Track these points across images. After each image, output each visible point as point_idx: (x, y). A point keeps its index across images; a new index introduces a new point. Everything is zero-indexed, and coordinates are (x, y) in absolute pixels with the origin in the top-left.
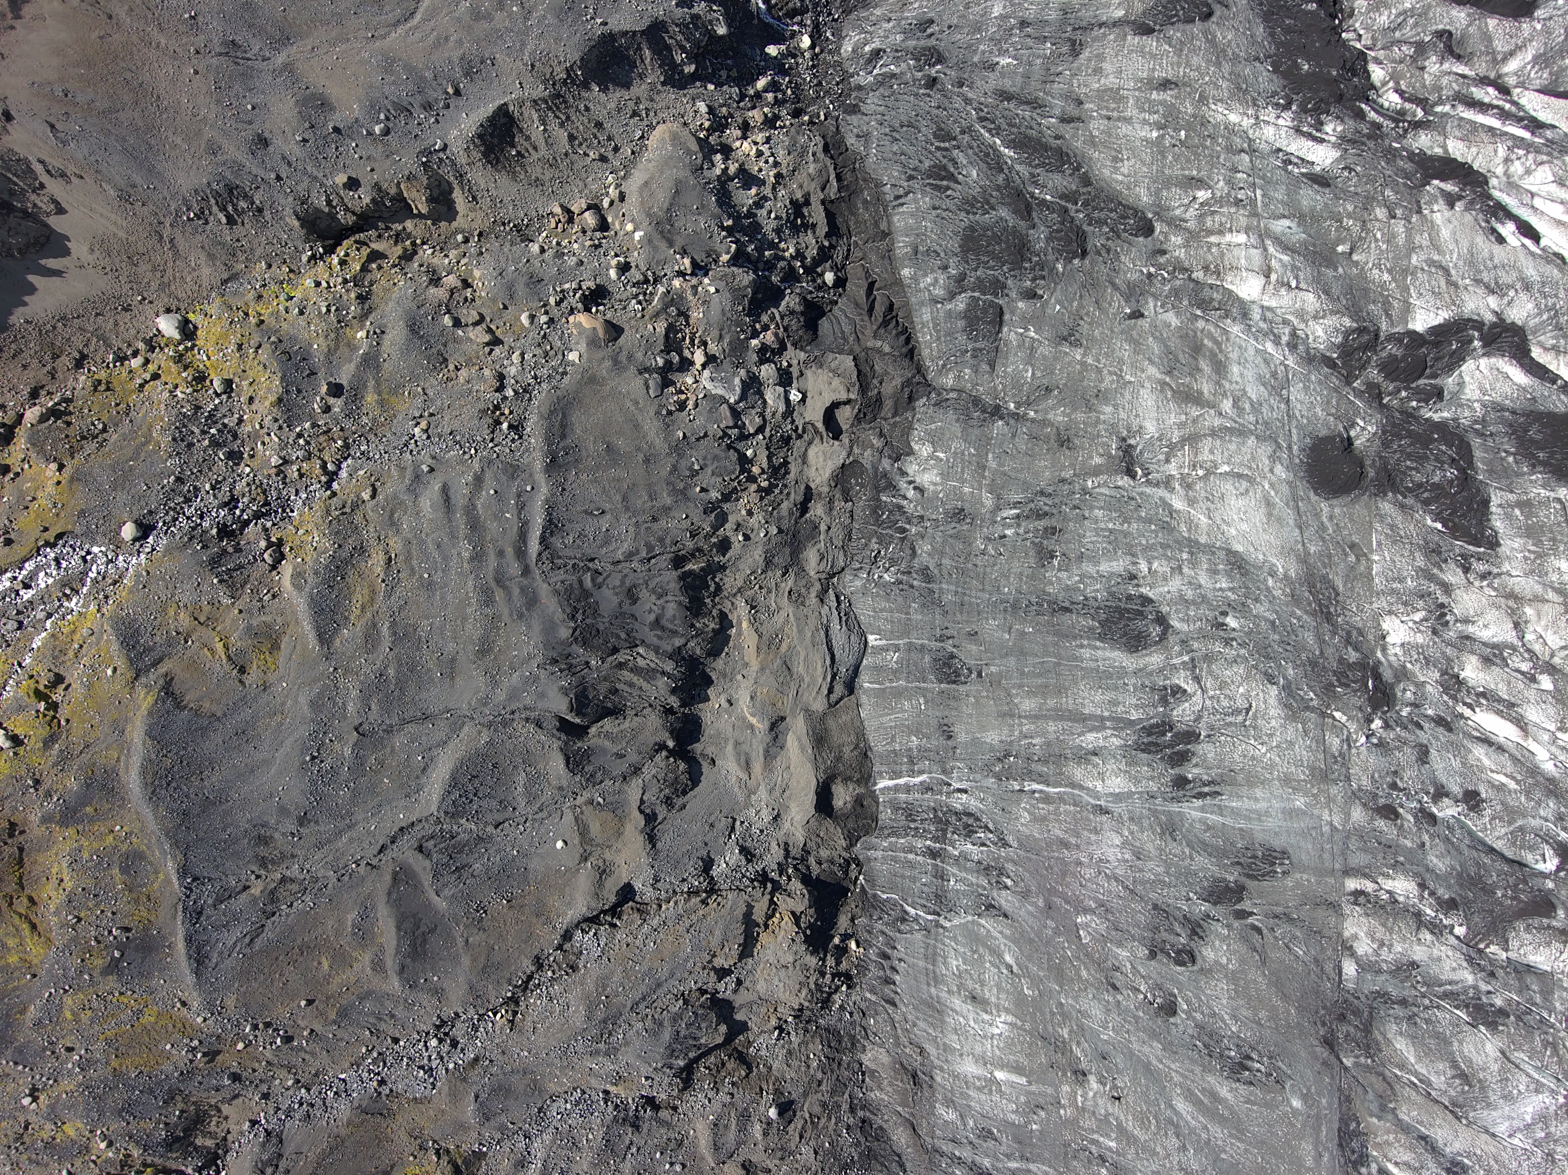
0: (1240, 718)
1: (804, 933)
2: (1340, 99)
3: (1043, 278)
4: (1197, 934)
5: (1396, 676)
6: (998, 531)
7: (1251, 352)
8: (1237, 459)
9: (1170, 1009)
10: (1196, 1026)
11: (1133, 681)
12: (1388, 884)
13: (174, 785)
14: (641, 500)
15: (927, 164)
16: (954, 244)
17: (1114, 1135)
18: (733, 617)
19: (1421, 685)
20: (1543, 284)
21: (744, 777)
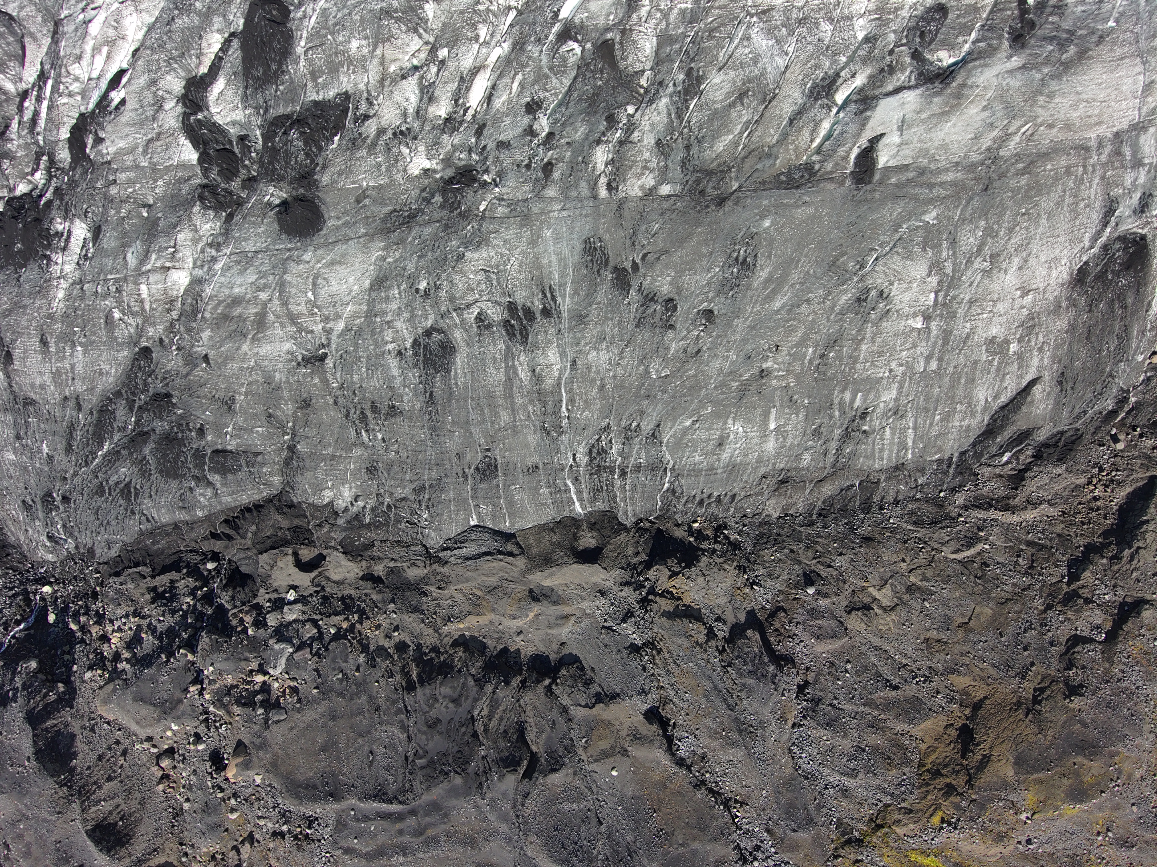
0: (493, 276)
1: (684, 568)
2: (38, 220)
3: (187, 424)
4: (653, 298)
5: (450, 166)
6: (379, 444)
7: (223, 279)
8: (302, 287)
9: (709, 314)
10: (718, 296)
11: (476, 348)
12: (600, 167)
14: (363, 721)
15: (121, 501)
16: (174, 484)
17: (804, 350)
18: (456, 635)
19: (455, 148)
20: (150, 71)
21: (573, 619)
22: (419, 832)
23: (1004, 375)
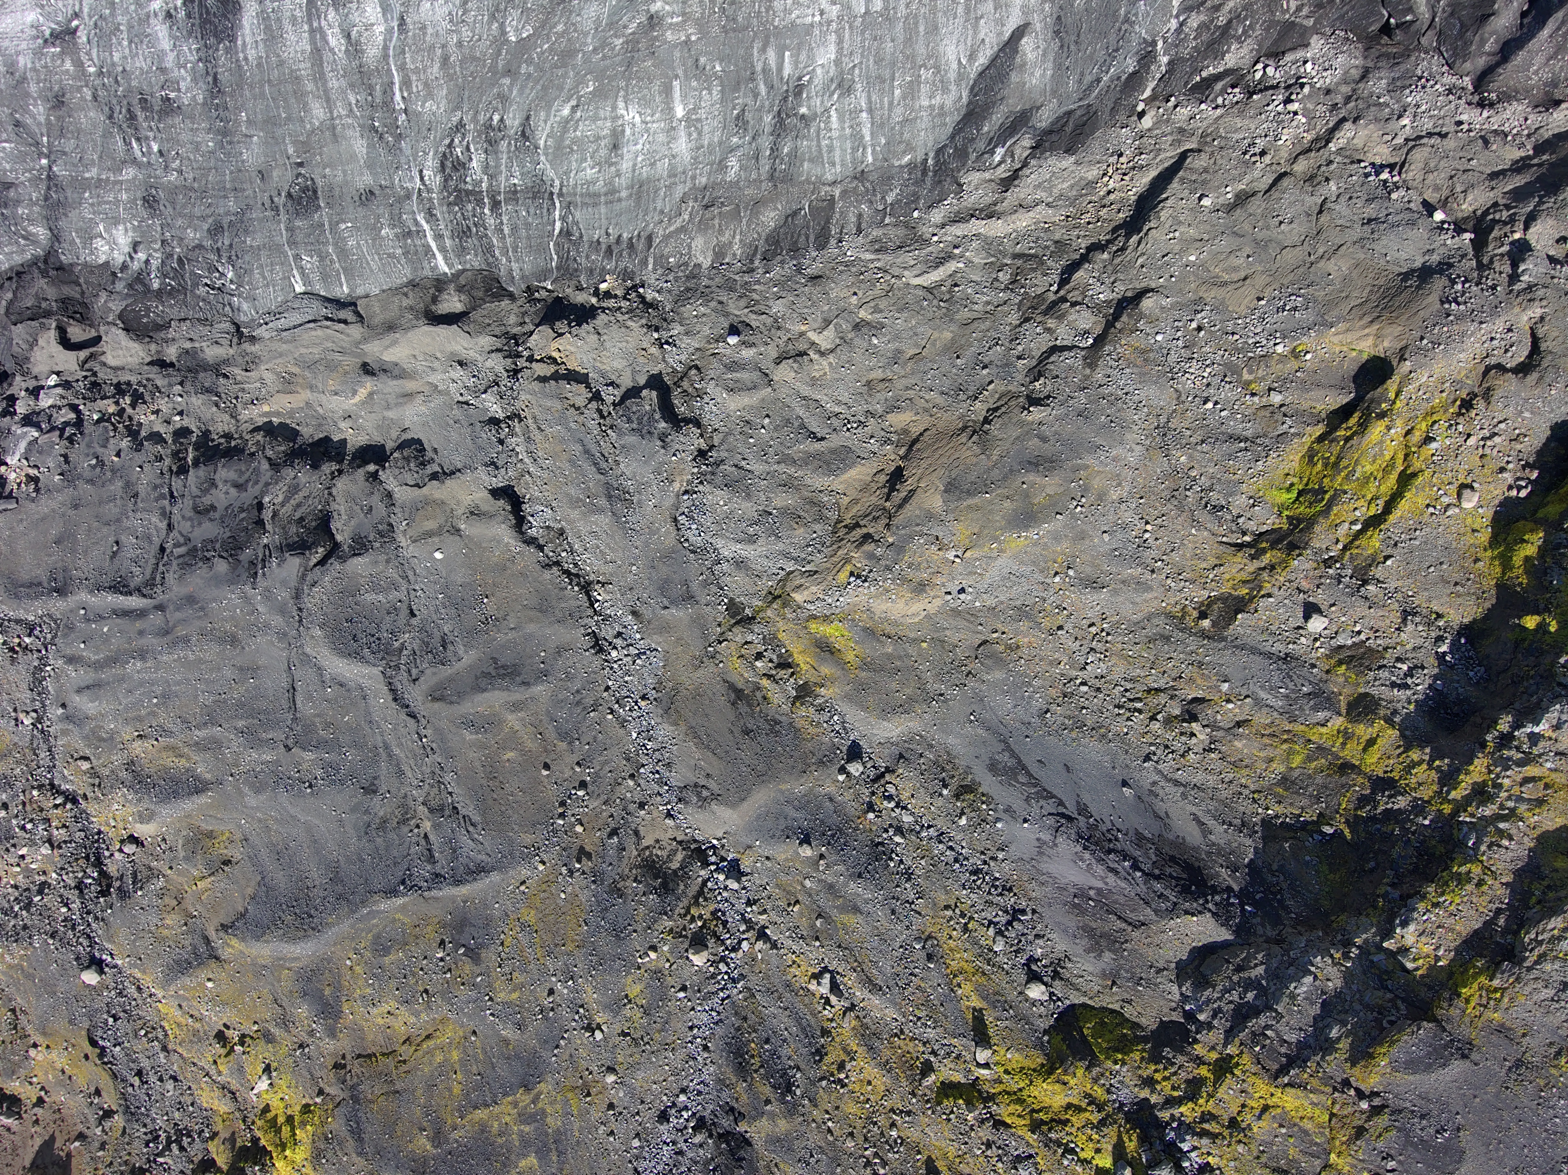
1: (573, 328)
6: (157, 159)
11: (268, 3)
13: (312, 911)
14: (112, 509)
18: (260, 420)
21: (421, 398)
22: (166, 632)
23: (978, 19)
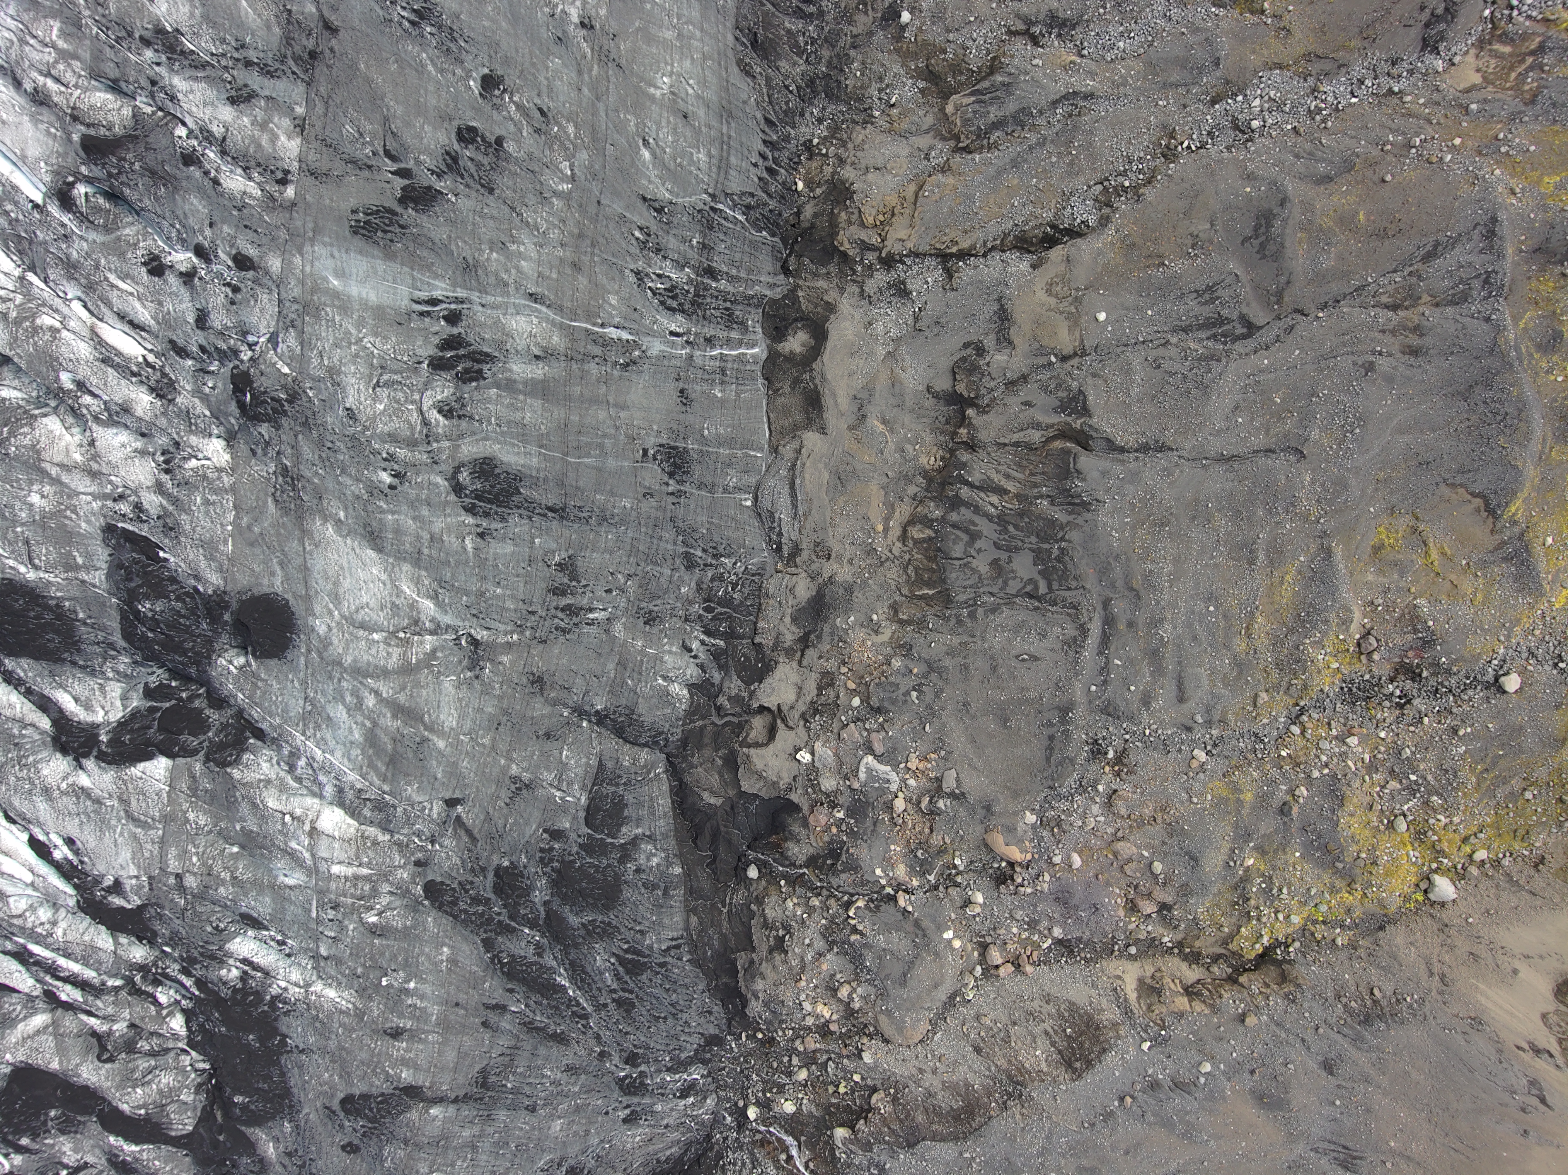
0: (385, 377)
1: (853, 201)
2: (220, 1002)
3: (541, 849)
4: (452, 157)
5: (223, 405)
6: (612, 597)
7: (338, 752)
8: (364, 644)
9: (488, 82)
10: (462, 61)
11: (490, 428)
12: (252, 187)
13: (1499, 418)
14: (977, 665)
15: (644, 977)
19: (198, 391)
20: (30, 792)
21: (898, 371)
22: (1135, 597)
